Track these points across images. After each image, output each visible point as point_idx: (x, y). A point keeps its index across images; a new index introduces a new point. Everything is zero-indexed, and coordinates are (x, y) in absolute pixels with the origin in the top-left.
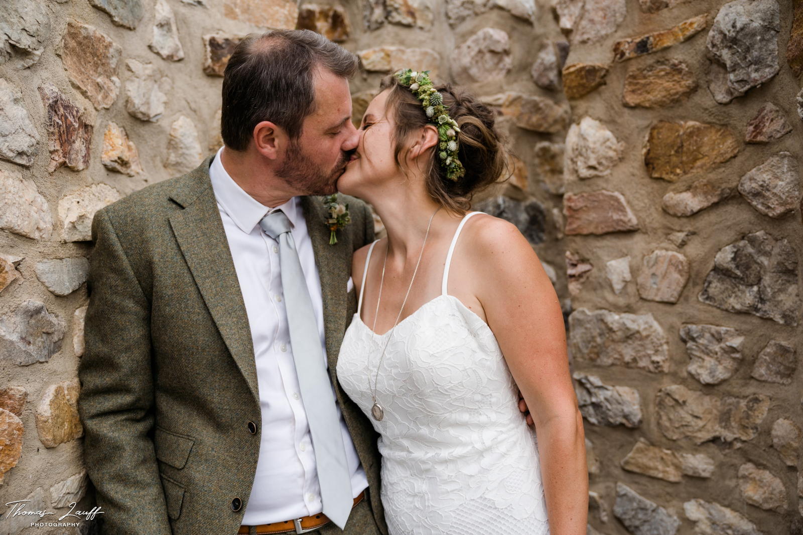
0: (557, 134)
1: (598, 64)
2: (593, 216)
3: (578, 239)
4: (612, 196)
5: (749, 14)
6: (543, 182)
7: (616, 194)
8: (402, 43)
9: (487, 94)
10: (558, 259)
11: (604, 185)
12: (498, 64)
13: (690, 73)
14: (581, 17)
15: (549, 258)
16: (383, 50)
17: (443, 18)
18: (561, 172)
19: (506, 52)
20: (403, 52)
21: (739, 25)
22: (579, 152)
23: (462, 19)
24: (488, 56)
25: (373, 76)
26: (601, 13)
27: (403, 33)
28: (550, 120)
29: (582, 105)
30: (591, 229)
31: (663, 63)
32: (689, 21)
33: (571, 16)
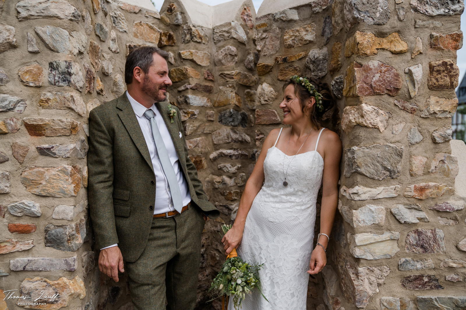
0: (253, 87)
1: (269, 64)
2: (266, 118)
3: (260, 126)
4: (272, 111)
5: (319, 54)
6: (247, 104)
7: (274, 110)
8: (197, 49)
9: (228, 70)
10: (252, 134)
11: (270, 107)
12: (233, 59)
13: (300, 71)
14: (264, 46)
15: (248, 133)
16: (190, 51)
17: (212, 40)
18: (254, 101)
19: (236, 55)
20: (197, 52)
21: (316, 57)
22: (262, 95)
23: (220, 41)
24: (229, 56)
25: (185, 61)
26: (271, 46)
27: (198, 45)
28: (251, 81)
29: (263, 78)
30: (265, 123)
31: (291, 66)
32: (300, 53)
33: (260, 45)
